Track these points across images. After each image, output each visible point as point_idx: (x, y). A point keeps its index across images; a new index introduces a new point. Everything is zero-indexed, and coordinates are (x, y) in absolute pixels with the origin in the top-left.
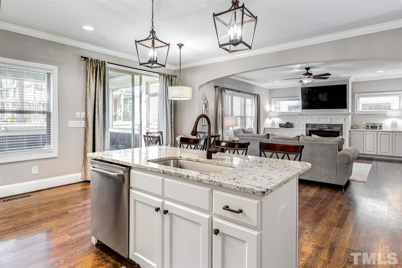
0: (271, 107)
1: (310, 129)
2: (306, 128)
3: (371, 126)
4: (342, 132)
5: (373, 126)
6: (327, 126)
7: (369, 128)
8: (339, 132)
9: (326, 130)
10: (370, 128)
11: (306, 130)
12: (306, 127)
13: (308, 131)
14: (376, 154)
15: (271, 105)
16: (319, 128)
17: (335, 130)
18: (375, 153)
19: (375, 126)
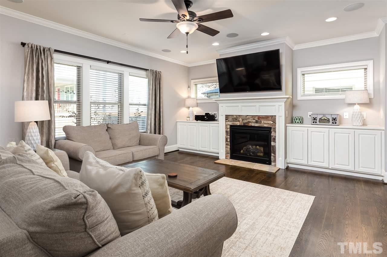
0: (189, 92)
1: (231, 123)
2: (226, 122)
3: (320, 119)
4: (275, 129)
5: (322, 118)
6: (254, 119)
7: (316, 123)
8: (271, 128)
9: (253, 125)
10: (318, 121)
11: (226, 125)
12: (226, 119)
13: (229, 126)
14: (328, 166)
15: (190, 89)
16: (244, 121)
17: (265, 126)
18: (325, 165)
19: (326, 118)
